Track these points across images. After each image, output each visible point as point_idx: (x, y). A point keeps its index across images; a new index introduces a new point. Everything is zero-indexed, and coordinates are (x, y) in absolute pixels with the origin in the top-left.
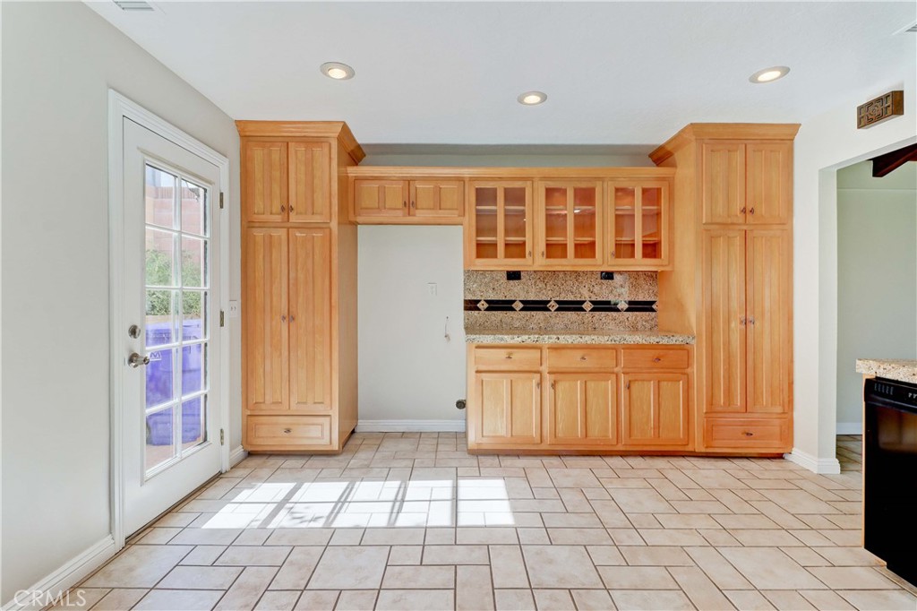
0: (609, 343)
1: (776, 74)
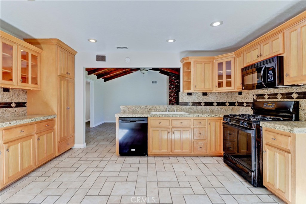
0: (32, 122)
1: (94, 41)
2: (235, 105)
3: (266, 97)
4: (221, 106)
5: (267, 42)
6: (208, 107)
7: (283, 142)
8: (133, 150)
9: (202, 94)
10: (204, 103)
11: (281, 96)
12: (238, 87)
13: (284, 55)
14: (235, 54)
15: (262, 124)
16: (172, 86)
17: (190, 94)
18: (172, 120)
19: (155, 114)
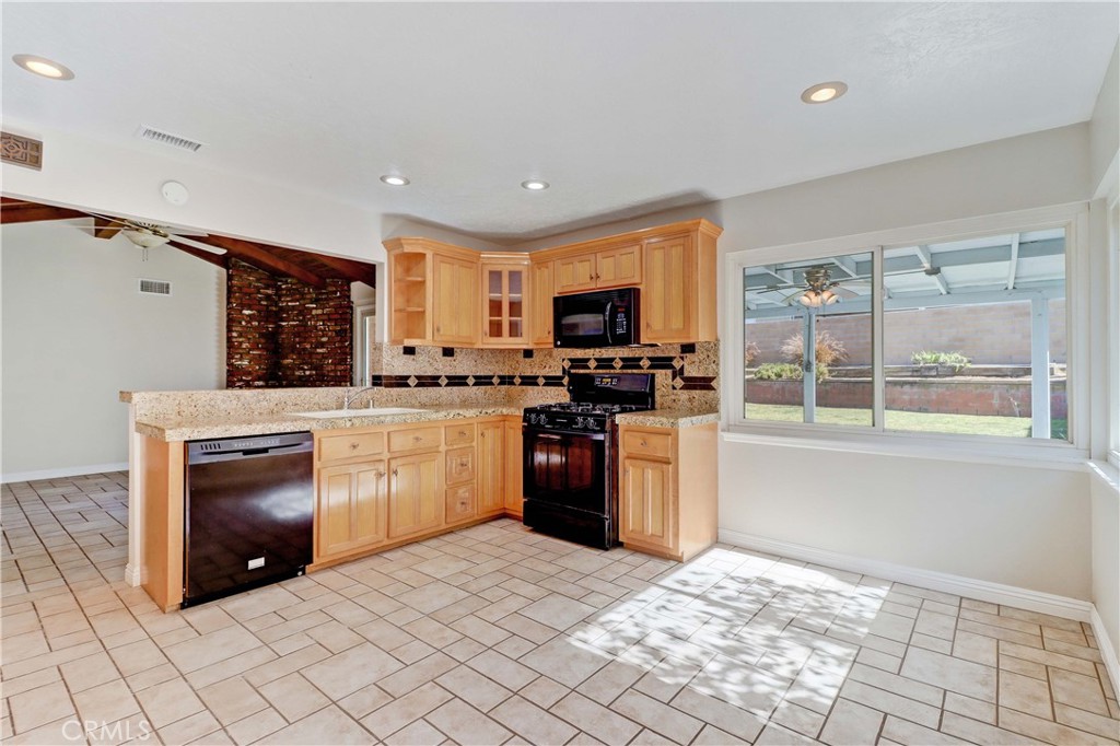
2: (513, 384)
3: (592, 364)
4: (483, 387)
5: (612, 253)
6: (455, 388)
7: (658, 446)
8: (256, 563)
9: (441, 351)
10: (447, 377)
11: (621, 364)
12: (539, 338)
13: (641, 287)
14: (532, 259)
15: (619, 419)
16: (247, 312)
17: (409, 351)
18: (389, 433)
19: (337, 418)
